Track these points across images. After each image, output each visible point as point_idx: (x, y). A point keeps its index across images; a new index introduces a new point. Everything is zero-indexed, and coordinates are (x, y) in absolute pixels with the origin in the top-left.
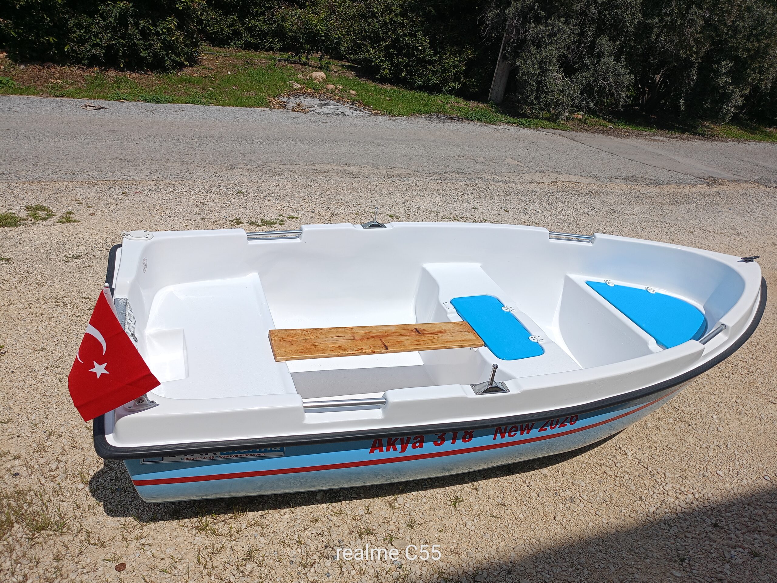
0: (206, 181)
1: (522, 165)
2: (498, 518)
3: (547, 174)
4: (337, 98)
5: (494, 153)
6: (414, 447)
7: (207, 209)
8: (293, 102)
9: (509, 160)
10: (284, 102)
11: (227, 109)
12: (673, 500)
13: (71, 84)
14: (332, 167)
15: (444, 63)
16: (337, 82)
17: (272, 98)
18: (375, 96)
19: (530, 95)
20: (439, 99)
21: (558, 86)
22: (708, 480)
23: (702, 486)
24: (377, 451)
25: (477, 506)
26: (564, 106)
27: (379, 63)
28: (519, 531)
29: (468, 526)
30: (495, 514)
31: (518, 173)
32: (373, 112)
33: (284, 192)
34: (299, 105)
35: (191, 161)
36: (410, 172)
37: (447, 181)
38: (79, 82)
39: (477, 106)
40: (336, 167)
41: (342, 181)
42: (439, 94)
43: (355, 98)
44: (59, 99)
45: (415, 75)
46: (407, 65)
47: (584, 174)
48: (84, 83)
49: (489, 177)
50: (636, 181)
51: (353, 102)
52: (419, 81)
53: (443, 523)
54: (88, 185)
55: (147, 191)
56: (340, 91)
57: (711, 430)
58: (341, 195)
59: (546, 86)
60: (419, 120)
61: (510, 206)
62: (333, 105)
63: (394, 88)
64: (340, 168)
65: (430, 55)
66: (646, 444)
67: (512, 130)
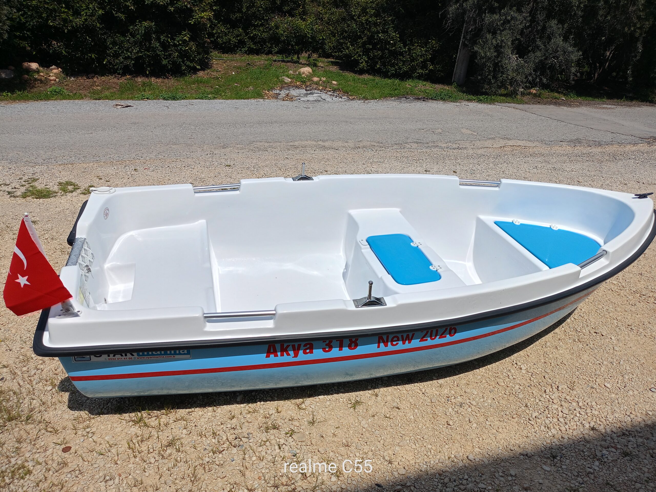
0: (202, 158)
1: (476, 134)
2: (390, 418)
3: (497, 140)
4: (321, 88)
5: (451, 125)
6: (305, 353)
7: (199, 180)
8: (283, 93)
9: (464, 131)
10: (277, 94)
11: (229, 101)
12: (557, 407)
13: (108, 89)
14: (309, 142)
15: (412, 53)
16: (322, 75)
17: (267, 91)
18: (353, 84)
19: (488, 75)
20: (409, 84)
21: (513, 66)
22: (594, 391)
23: (588, 396)
24: (272, 356)
25: (374, 408)
26: (519, 83)
27: (357, 58)
28: (406, 430)
29: (362, 425)
30: (388, 416)
31: (471, 141)
32: (350, 97)
33: (264, 164)
34: (288, 95)
35: (193, 143)
36: (375, 144)
37: (406, 150)
38: (114, 87)
39: (442, 87)
40: (312, 142)
41: (314, 153)
42: (409, 80)
43: (336, 87)
44: (97, 101)
45: (388, 65)
46: (381, 57)
47: (532, 139)
48: (118, 88)
49: (444, 145)
50: (580, 142)
51: (334, 91)
52: (391, 70)
53: (341, 421)
54: (109, 165)
55: (154, 167)
56: (324, 82)
57: (607, 349)
58: (312, 164)
59: (502, 66)
60: (389, 102)
61: (458, 168)
62: (317, 93)
63: (371, 77)
64: (315, 144)
65: (400, 47)
66: (542, 360)
67: (471, 106)
